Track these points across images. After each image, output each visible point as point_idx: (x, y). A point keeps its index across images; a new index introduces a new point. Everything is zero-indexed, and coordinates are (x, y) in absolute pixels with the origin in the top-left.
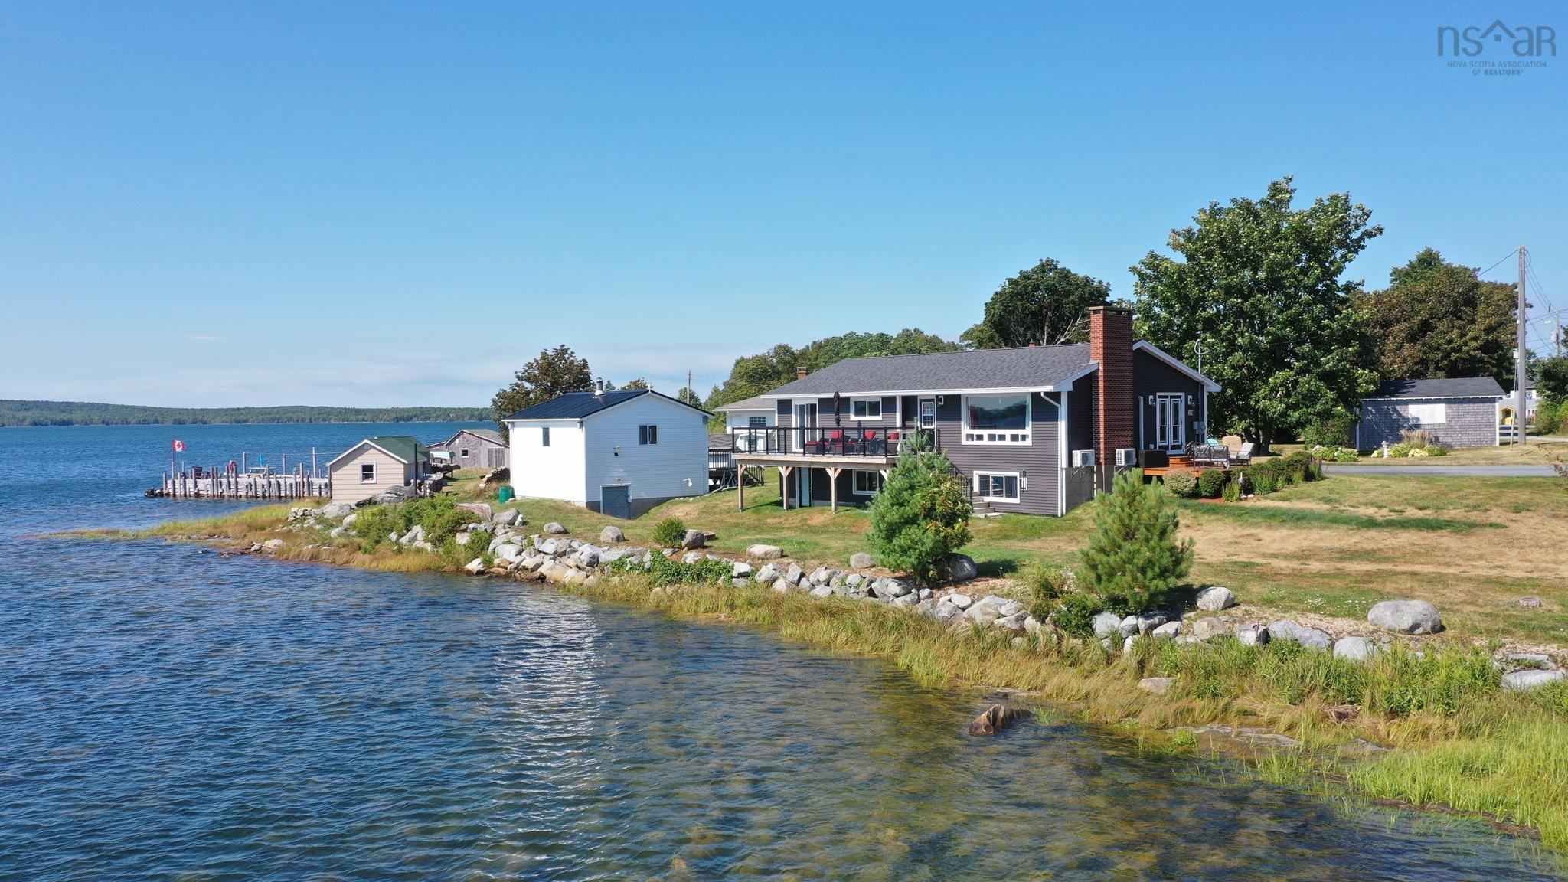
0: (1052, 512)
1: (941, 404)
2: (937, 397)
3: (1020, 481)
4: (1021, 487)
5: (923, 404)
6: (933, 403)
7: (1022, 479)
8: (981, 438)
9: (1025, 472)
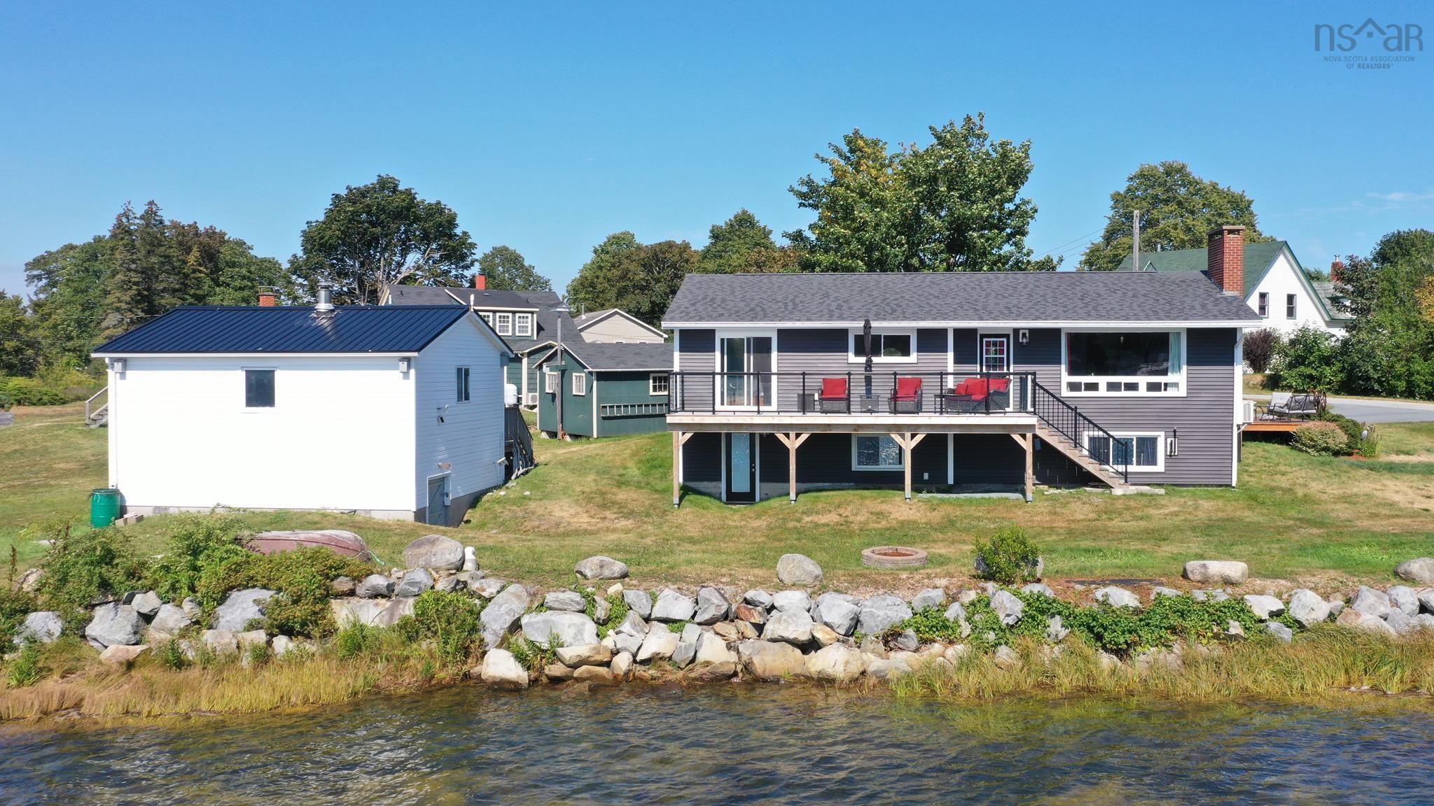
0: (1225, 482)
1: (1025, 341)
2: (1016, 331)
3: (1166, 443)
4: (1166, 451)
5: (985, 340)
6: (1005, 340)
7: (1169, 441)
8: (1093, 387)
9: (1175, 431)
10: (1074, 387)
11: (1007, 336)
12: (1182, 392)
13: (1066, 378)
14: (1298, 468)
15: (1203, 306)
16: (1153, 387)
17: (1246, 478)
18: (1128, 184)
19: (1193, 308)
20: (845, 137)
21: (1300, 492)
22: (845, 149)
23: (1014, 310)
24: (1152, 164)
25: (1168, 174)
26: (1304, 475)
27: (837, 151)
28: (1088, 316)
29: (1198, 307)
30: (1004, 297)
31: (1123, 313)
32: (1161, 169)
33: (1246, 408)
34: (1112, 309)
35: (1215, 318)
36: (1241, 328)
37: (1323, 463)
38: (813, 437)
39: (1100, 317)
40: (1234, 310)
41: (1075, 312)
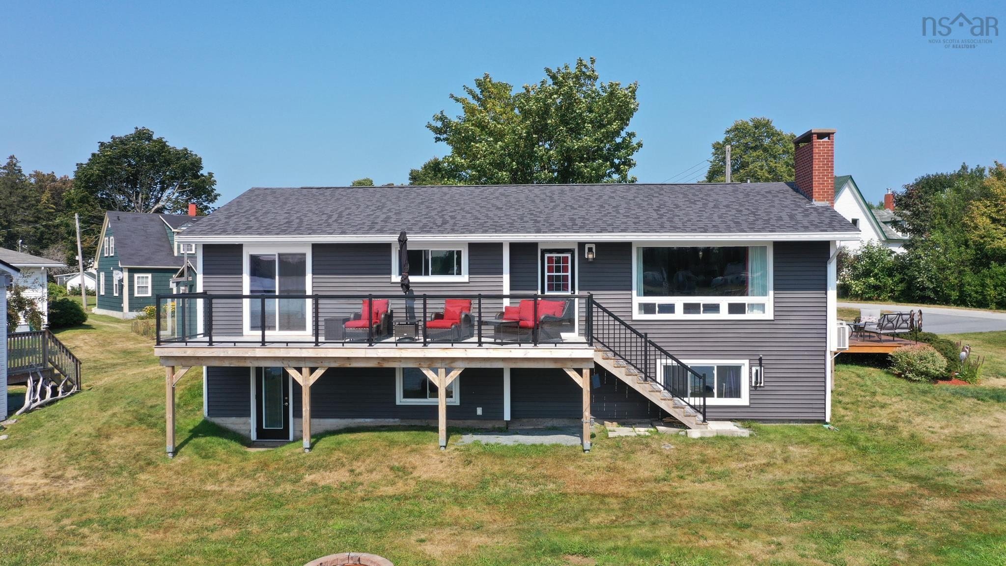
0: (819, 416)
1: (591, 256)
2: (581, 245)
3: (751, 373)
4: (751, 382)
5: (547, 255)
6: (569, 255)
7: (754, 370)
8: (670, 309)
9: (760, 359)
10: (648, 308)
11: (572, 251)
12: (769, 314)
13: (638, 299)
14: (898, 399)
15: (792, 217)
16: (735, 308)
17: (842, 412)
18: (725, 135)
19: (780, 219)
20: (476, 80)
21: (905, 431)
22: (478, 91)
23: (579, 222)
24: (745, 120)
25: (756, 127)
26: (905, 408)
27: (471, 92)
28: (662, 228)
29: (786, 218)
30: (573, 208)
31: (701, 224)
32: (751, 124)
33: (840, 331)
34: (689, 220)
35: (806, 229)
36: (835, 241)
37: (924, 392)
38: (330, 372)
39: (674, 229)
40: (827, 221)
41: (648, 224)
